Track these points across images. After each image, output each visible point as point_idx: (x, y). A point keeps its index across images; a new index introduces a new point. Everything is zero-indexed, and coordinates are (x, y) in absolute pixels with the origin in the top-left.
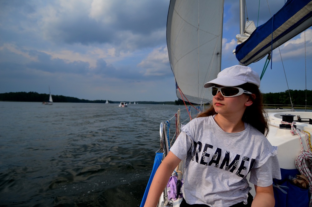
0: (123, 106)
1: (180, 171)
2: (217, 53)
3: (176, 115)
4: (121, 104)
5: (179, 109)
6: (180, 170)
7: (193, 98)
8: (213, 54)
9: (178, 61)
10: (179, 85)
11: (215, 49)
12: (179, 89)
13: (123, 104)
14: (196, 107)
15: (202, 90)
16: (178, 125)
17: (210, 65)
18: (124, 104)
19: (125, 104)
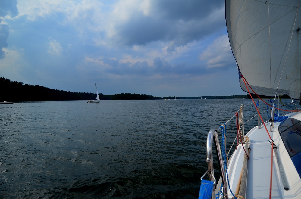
1: (241, 197)
2: (297, 28)
3: (237, 113)
5: (242, 105)
6: (241, 195)
7: (262, 89)
8: (291, 32)
9: (240, 46)
10: (243, 73)
11: (294, 23)
12: (243, 78)
14: (266, 100)
15: (276, 78)
16: (239, 126)
17: (286, 46)
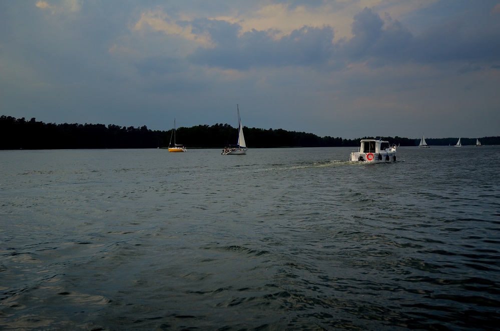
0: (370, 159)
4: (362, 148)
13: (373, 150)
18: (378, 150)
19: (383, 147)
